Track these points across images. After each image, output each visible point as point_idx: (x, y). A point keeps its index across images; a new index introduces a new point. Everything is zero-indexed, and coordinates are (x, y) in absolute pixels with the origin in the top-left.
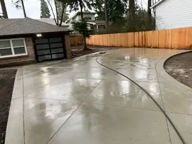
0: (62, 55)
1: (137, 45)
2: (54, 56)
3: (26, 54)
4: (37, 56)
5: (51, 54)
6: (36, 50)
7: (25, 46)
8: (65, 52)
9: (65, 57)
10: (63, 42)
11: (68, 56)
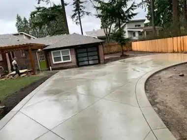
0: (97, 61)
1: (176, 51)
2: (91, 62)
3: (70, 61)
4: (78, 62)
5: (88, 61)
6: (77, 58)
7: (70, 55)
8: (99, 59)
9: (99, 63)
10: (98, 51)
11: (101, 62)
